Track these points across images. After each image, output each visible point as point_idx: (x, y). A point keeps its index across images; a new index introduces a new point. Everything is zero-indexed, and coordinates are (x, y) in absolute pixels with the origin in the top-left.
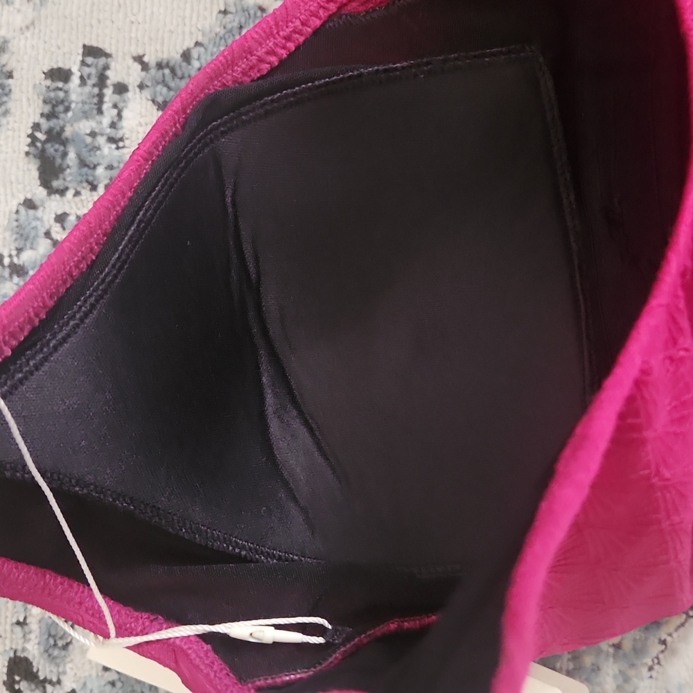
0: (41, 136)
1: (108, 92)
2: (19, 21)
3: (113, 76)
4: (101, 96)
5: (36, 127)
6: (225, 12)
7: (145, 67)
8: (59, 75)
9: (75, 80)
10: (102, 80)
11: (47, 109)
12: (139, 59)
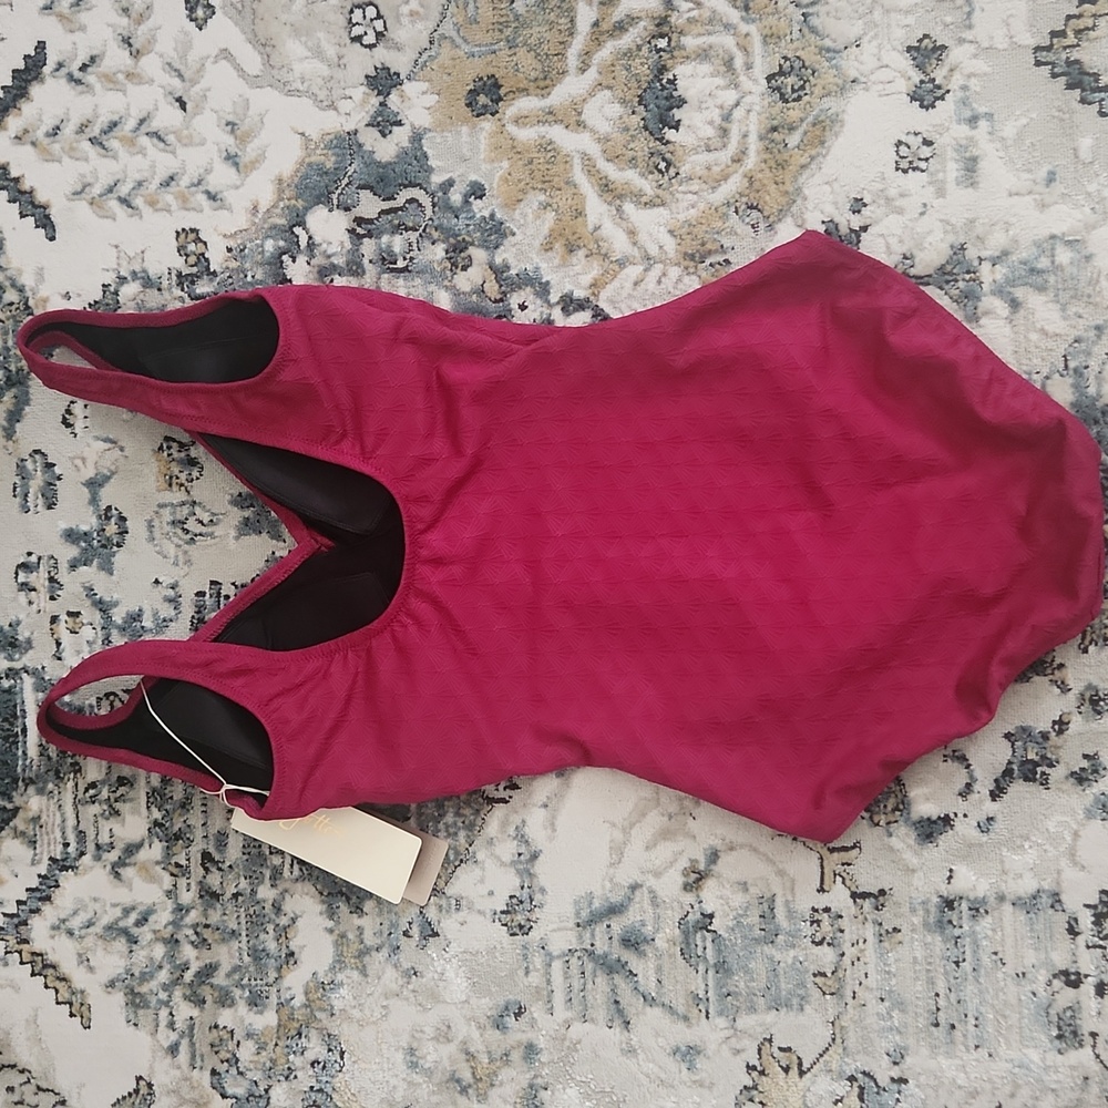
0: (195, 621)
1: (222, 599)
2: (182, 573)
3: (223, 593)
4: (219, 601)
5: (193, 617)
6: (267, 561)
7: (236, 587)
8: (201, 594)
9: (208, 595)
10: (219, 594)
11: (197, 609)
12: (233, 584)
